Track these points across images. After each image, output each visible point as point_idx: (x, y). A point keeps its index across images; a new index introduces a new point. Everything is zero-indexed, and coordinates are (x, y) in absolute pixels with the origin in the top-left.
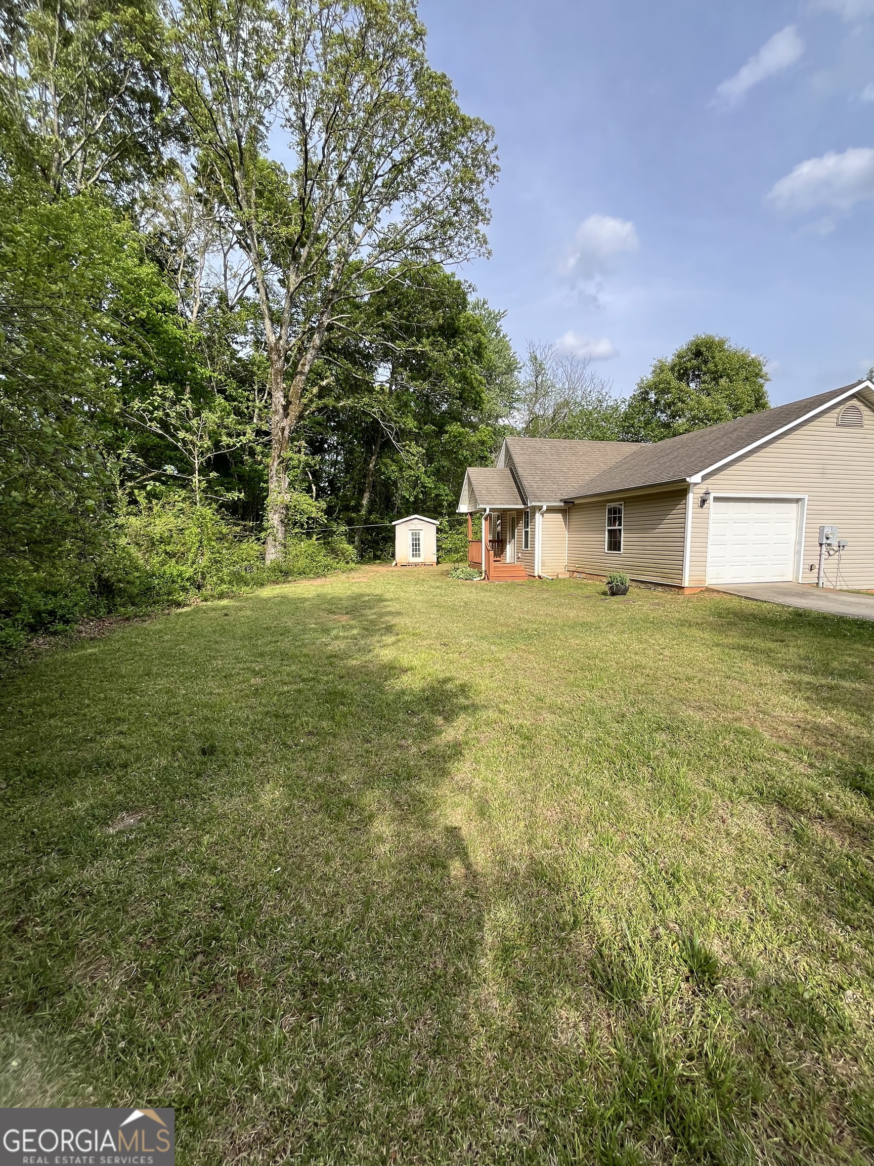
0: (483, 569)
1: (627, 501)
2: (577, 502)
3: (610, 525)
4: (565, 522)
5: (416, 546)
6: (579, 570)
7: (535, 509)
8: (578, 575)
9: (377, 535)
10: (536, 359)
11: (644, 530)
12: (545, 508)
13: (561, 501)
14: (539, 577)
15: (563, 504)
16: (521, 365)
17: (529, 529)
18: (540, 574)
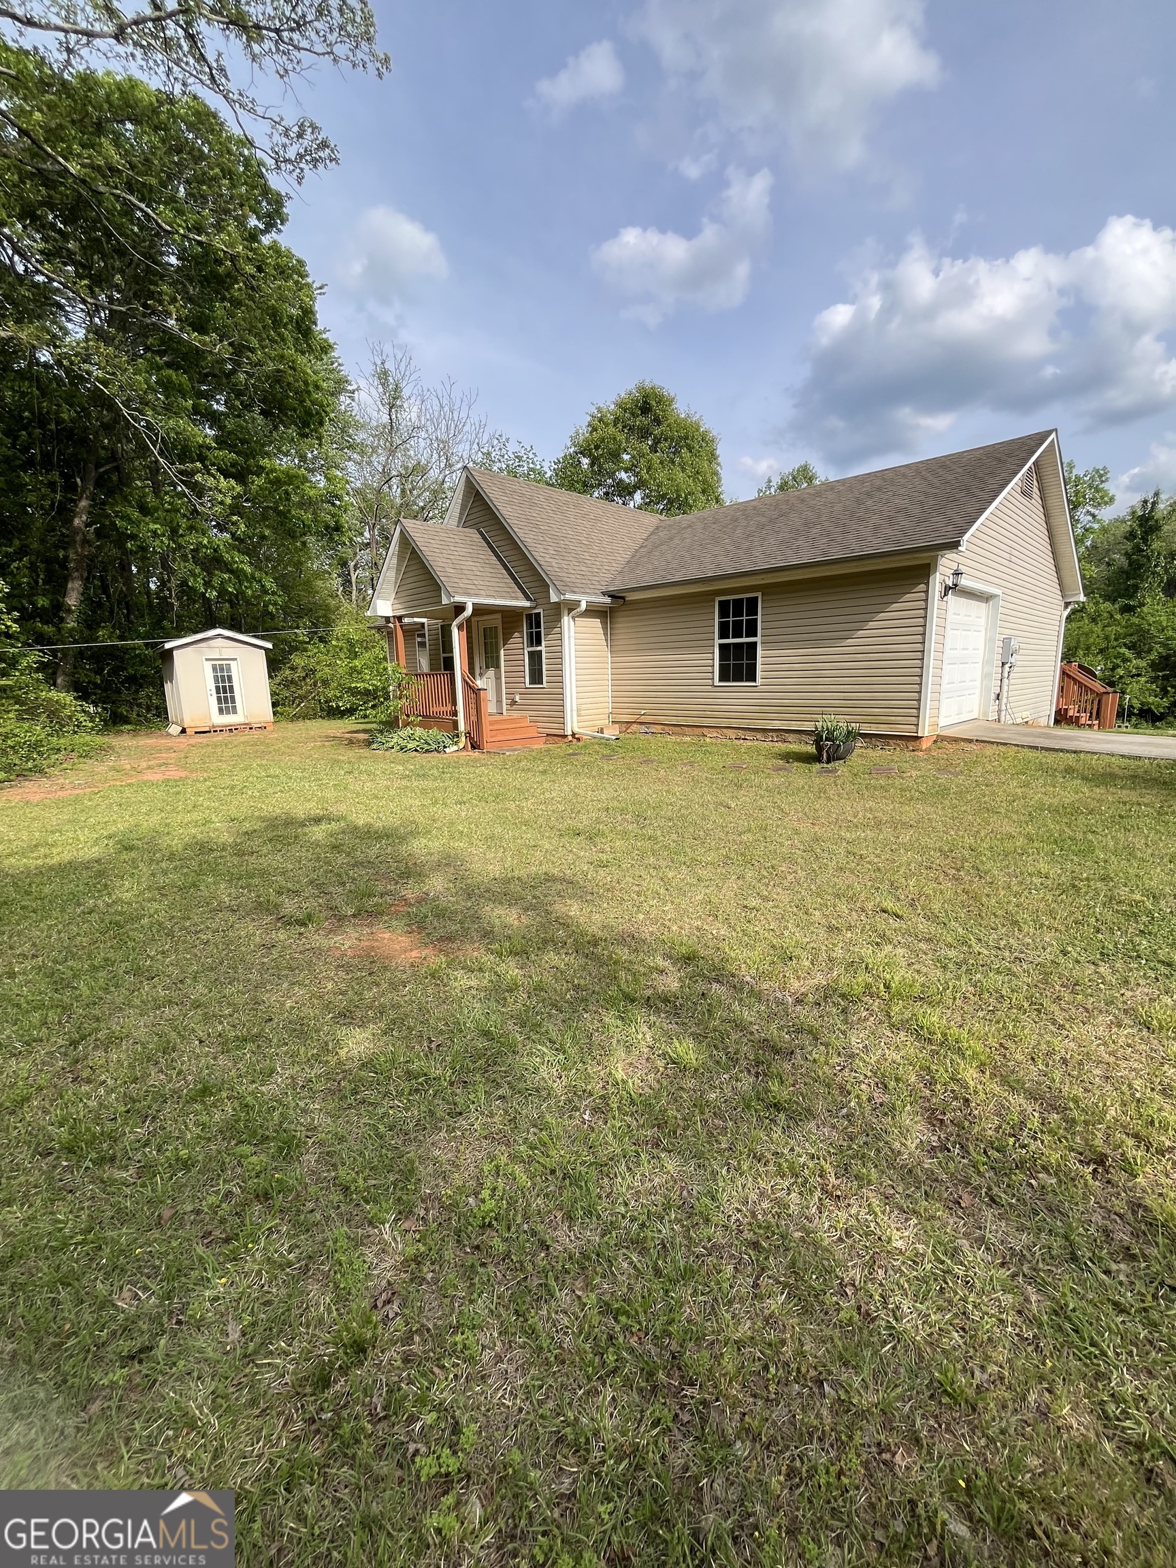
0: (462, 727)
1: (767, 589)
2: (631, 597)
3: (721, 637)
4: (605, 634)
5: (225, 694)
6: (643, 719)
7: (557, 611)
8: (643, 728)
9: (115, 672)
10: (385, 373)
11: (817, 642)
12: (583, 606)
13: (604, 594)
14: (573, 735)
15: (608, 600)
16: (355, 387)
17: (542, 648)
18: (576, 730)
